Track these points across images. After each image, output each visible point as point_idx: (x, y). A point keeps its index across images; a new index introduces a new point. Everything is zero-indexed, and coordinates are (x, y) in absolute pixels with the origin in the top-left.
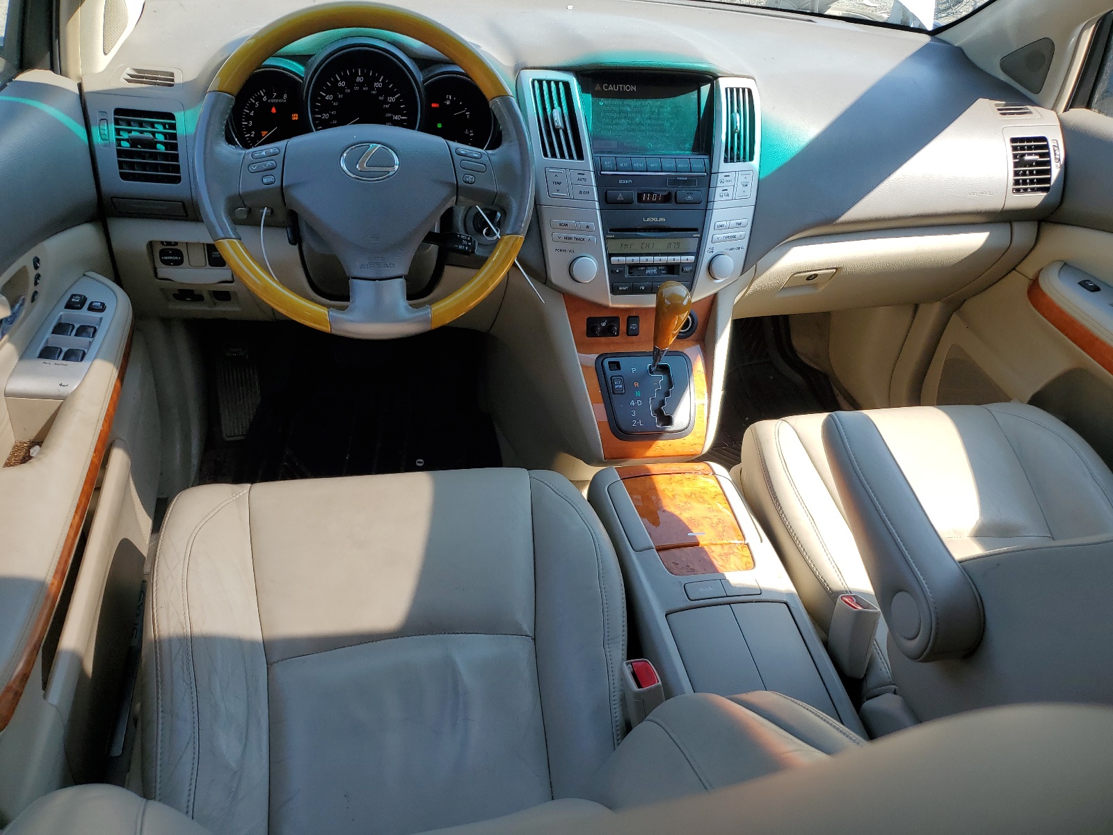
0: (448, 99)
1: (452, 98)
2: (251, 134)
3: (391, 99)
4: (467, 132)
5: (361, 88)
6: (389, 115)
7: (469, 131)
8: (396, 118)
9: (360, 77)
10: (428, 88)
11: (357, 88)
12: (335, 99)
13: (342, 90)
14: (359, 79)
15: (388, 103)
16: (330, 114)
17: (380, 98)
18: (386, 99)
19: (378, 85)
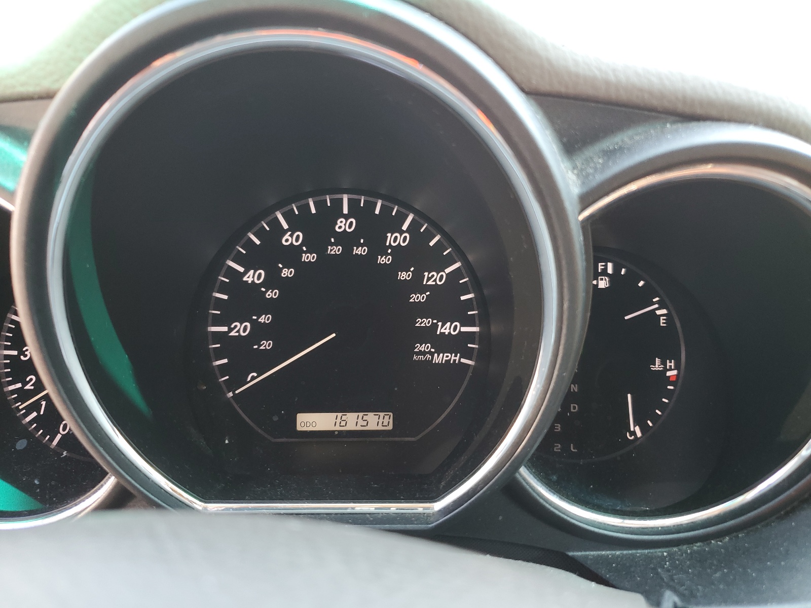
0: (604, 272)
1: (617, 269)
2: (25, 383)
3: (434, 278)
4: (657, 366)
5: (347, 250)
6: (426, 322)
7: (664, 363)
8: (446, 329)
9: (346, 217)
10: (593, 225)
11: (335, 250)
12: (273, 280)
13: (292, 255)
14: (342, 225)
15: (422, 289)
16: (254, 324)
17: (404, 276)
18: (418, 276)
19: (397, 239)
